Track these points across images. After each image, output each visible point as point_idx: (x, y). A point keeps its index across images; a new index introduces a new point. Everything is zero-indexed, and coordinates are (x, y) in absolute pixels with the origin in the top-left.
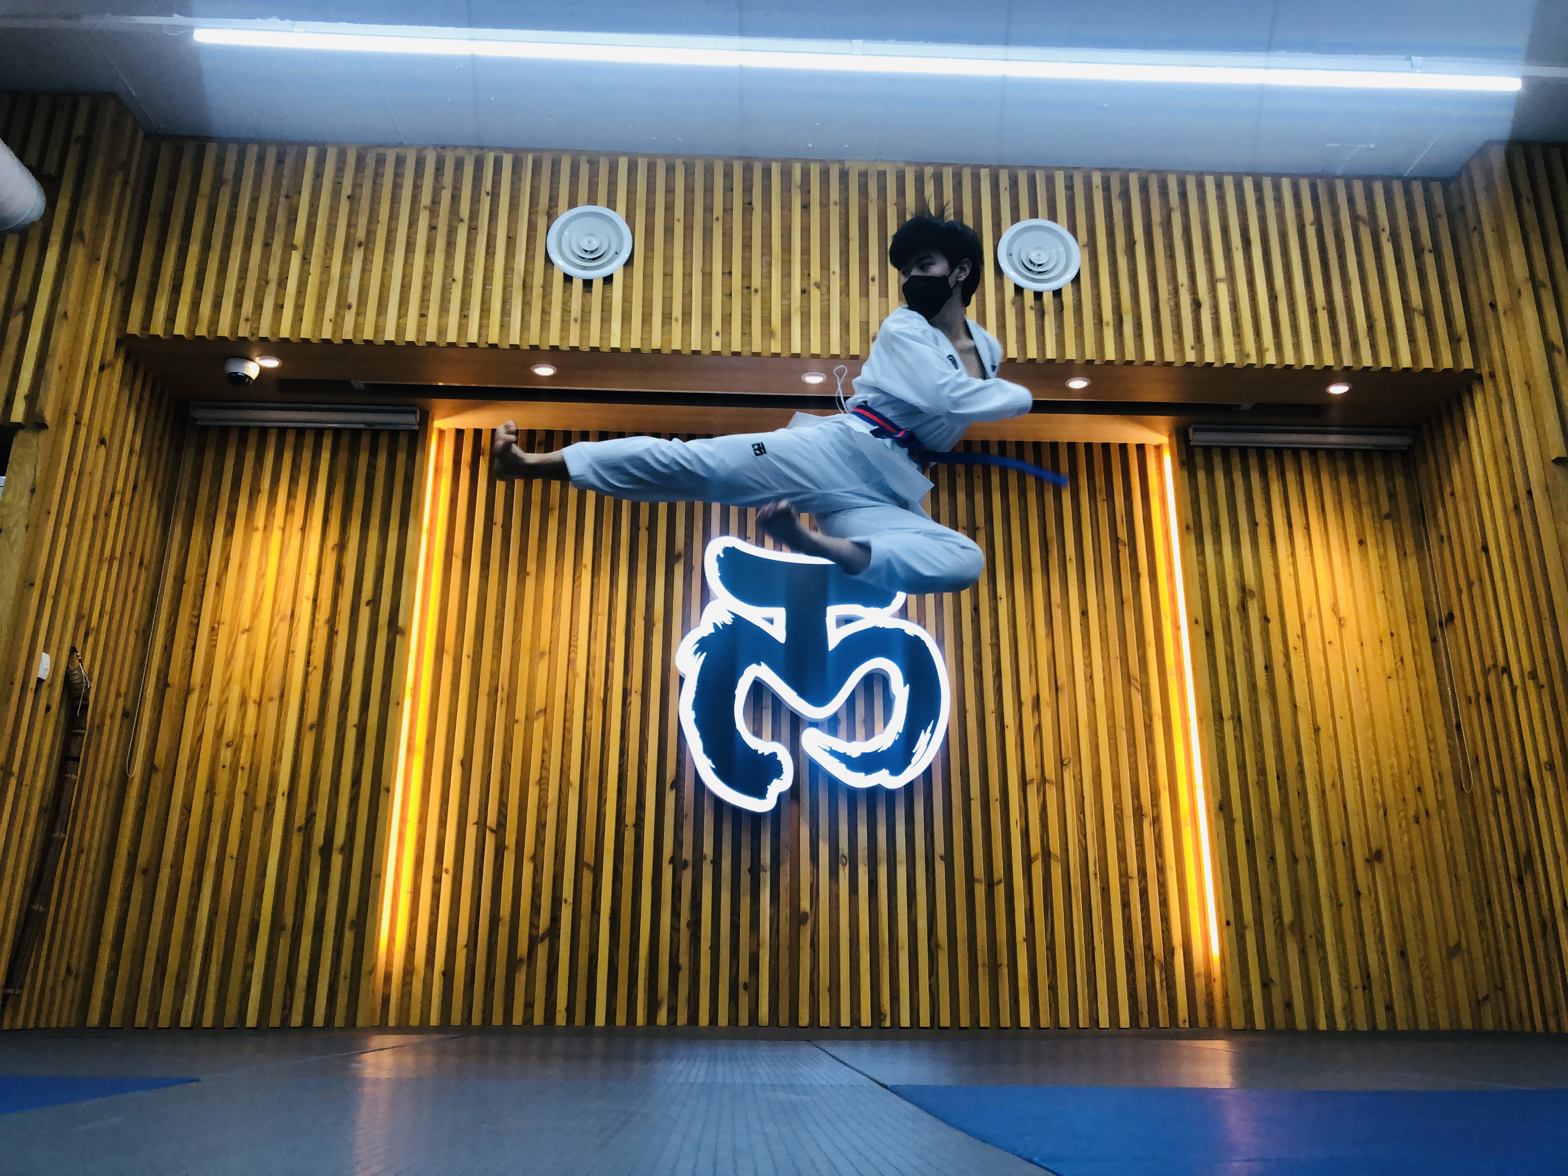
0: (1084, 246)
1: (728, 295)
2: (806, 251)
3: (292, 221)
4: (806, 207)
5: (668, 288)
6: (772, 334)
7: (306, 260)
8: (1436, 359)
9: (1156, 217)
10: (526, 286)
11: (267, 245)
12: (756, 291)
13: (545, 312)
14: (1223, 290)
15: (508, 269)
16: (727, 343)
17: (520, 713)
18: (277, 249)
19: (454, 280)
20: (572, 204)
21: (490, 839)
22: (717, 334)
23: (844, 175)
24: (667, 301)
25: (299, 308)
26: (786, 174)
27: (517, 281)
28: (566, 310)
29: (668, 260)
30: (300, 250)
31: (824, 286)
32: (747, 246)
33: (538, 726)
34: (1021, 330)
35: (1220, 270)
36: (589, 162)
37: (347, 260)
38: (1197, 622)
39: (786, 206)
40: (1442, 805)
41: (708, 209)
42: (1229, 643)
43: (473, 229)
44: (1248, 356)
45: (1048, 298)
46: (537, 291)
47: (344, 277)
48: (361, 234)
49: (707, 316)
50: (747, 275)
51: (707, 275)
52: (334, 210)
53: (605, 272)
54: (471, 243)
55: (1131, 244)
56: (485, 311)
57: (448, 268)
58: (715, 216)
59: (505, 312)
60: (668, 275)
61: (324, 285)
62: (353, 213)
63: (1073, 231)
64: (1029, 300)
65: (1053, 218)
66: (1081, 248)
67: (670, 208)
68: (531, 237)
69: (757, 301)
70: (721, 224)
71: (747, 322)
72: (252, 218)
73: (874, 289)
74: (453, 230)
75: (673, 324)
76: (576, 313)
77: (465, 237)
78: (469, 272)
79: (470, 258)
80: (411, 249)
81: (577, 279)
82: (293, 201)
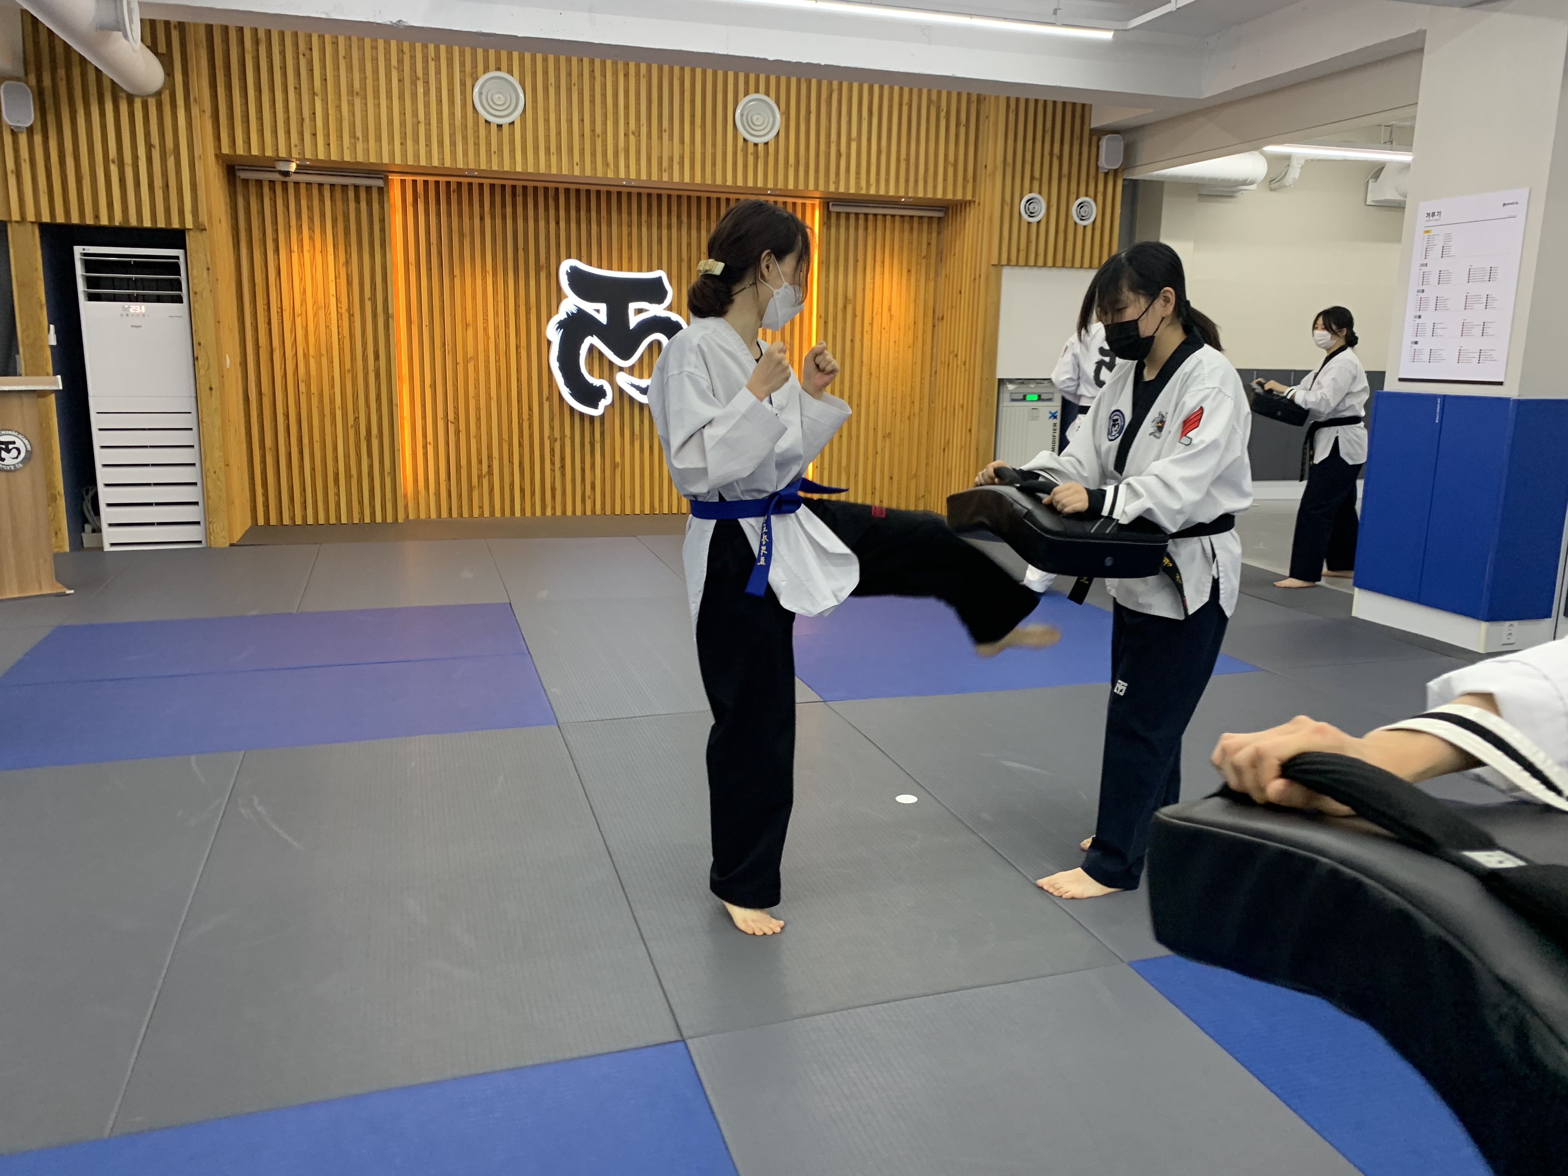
0: (783, 113)
1: (582, 135)
2: (627, 107)
3: (311, 70)
4: (626, 75)
5: (547, 129)
6: (608, 165)
7: (325, 101)
8: (954, 192)
9: (824, 95)
10: (465, 127)
11: (298, 89)
12: (598, 136)
13: (477, 144)
14: (854, 145)
15: (452, 114)
16: (583, 169)
17: (460, 359)
18: (305, 95)
19: (419, 122)
20: (486, 70)
21: (451, 427)
22: (577, 164)
24: (547, 138)
25: (327, 136)
27: (458, 123)
28: (489, 144)
29: (546, 110)
30: (320, 96)
31: (638, 135)
32: (592, 102)
33: (471, 366)
34: (745, 166)
35: (854, 134)
37: (351, 106)
38: (821, 317)
39: (615, 75)
40: (921, 410)
41: (569, 75)
42: (835, 327)
43: (426, 82)
44: (861, 189)
45: (761, 148)
46: (470, 131)
47: (351, 114)
48: (357, 86)
49: (571, 150)
50: (593, 124)
51: (570, 121)
52: (336, 65)
53: (509, 119)
54: (427, 93)
55: (809, 112)
56: (441, 143)
57: (415, 113)
58: (573, 82)
59: (453, 144)
60: (547, 120)
61: (340, 120)
63: (778, 103)
64: (751, 149)
65: (767, 94)
66: (781, 115)
67: (546, 72)
68: (463, 92)
69: (599, 142)
70: (576, 87)
71: (594, 155)
72: (284, 68)
73: (666, 136)
74: (414, 83)
75: (552, 156)
76: (494, 147)
77: (422, 90)
78: (427, 114)
79: (427, 105)
80: (389, 97)
81: (494, 123)
82: (308, 55)
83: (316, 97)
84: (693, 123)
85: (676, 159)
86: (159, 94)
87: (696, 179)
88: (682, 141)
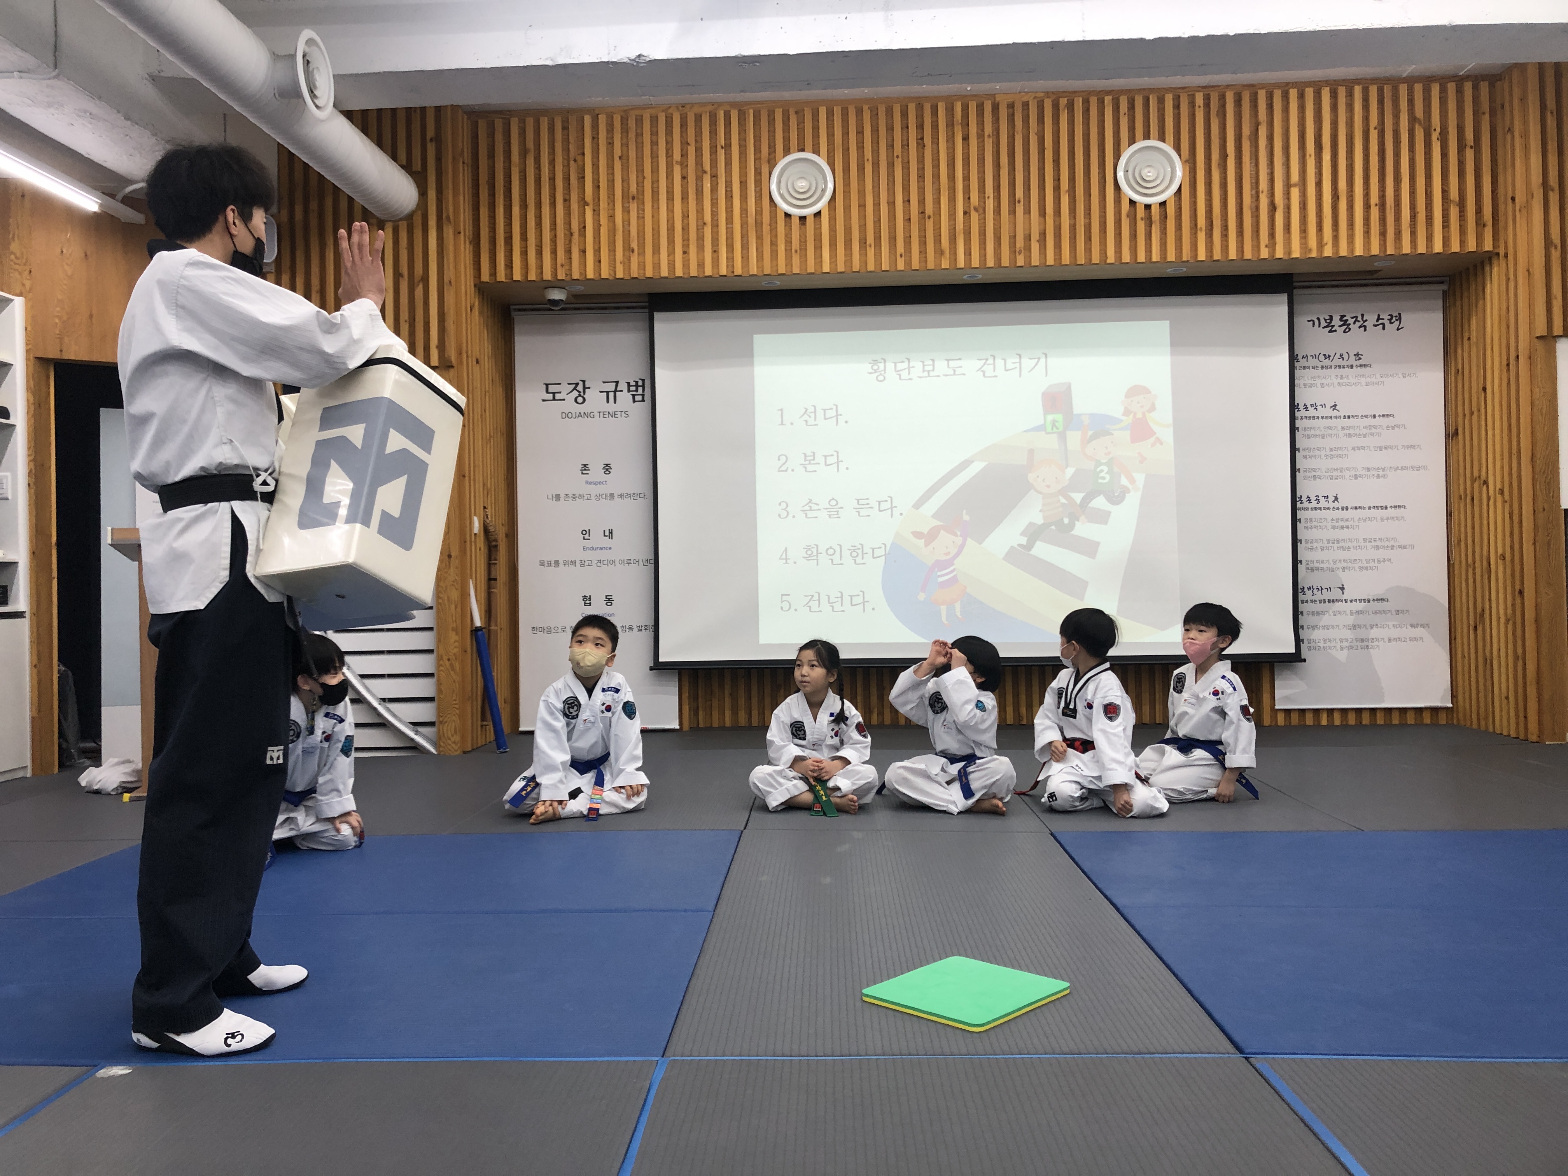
0: (1186, 161)
1: (908, 219)
2: (966, 178)
3: (582, 178)
4: (966, 139)
5: (863, 216)
6: (942, 253)
7: (596, 212)
8: (1463, 244)
9: (1246, 131)
10: (759, 224)
11: (567, 200)
12: (929, 217)
13: (774, 244)
14: (1295, 193)
15: (744, 211)
16: (908, 263)
18: (574, 206)
19: (705, 224)
20: (787, 151)
22: (901, 256)
23: (996, 108)
24: (863, 227)
25: (597, 251)
26: (950, 110)
27: (751, 220)
28: (788, 242)
29: (862, 193)
30: (591, 206)
31: (981, 208)
32: (921, 177)
34: (1134, 236)
35: (1295, 177)
36: (796, 113)
37: (626, 210)
39: (951, 139)
41: (891, 146)
43: (714, 176)
44: (1310, 250)
45: (1155, 210)
46: (766, 228)
47: (627, 223)
48: (633, 189)
49: (893, 239)
50: (922, 201)
51: (892, 204)
52: (611, 167)
53: (815, 209)
54: (714, 189)
55: (1224, 156)
56: (730, 247)
57: (700, 211)
58: (895, 155)
59: (745, 247)
60: (862, 206)
61: (613, 231)
62: (625, 168)
63: (1178, 149)
64: (1141, 212)
65: (1162, 138)
66: (1184, 162)
67: (861, 147)
68: (758, 182)
69: (930, 225)
70: (900, 159)
71: (923, 243)
72: (552, 179)
73: (1020, 209)
74: (699, 179)
75: (868, 248)
76: (796, 244)
77: (709, 185)
78: (715, 214)
79: (714, 203)
80: (670, 198)
81: (795, 216)
82: (580, 163)
83: (586, 207)
84: (1057, 189)
85: (1035, 236)
86: (410, 217)
87: (1063, 261)
88: (1043, 213)
